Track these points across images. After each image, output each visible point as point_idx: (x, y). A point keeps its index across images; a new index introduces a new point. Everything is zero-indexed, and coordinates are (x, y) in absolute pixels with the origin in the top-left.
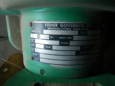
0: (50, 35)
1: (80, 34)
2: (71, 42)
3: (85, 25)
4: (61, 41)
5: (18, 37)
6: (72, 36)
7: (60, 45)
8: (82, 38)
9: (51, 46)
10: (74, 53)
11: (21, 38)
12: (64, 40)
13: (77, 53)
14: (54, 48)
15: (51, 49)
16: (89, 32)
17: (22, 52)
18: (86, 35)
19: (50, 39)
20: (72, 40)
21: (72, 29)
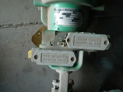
0: (62, 13)
1: (73, 13)
2: (70, 16)
3: (76, 10)
4: (66, 15)
5: (46, 18)
6: (71, 13)
7: (66, 17)
8: (75, 14)
9: (63, 17)
10: (71, 20)
11: (47, 19)
12: (68, 15)
13: (73, 21)
14: (64, 18)
15: (62, 19)
16: (77, 13)
17: (47, 27)
18: (76, 13)
19: (62, 15)
20: (71, 15)
21: (71, 11)
